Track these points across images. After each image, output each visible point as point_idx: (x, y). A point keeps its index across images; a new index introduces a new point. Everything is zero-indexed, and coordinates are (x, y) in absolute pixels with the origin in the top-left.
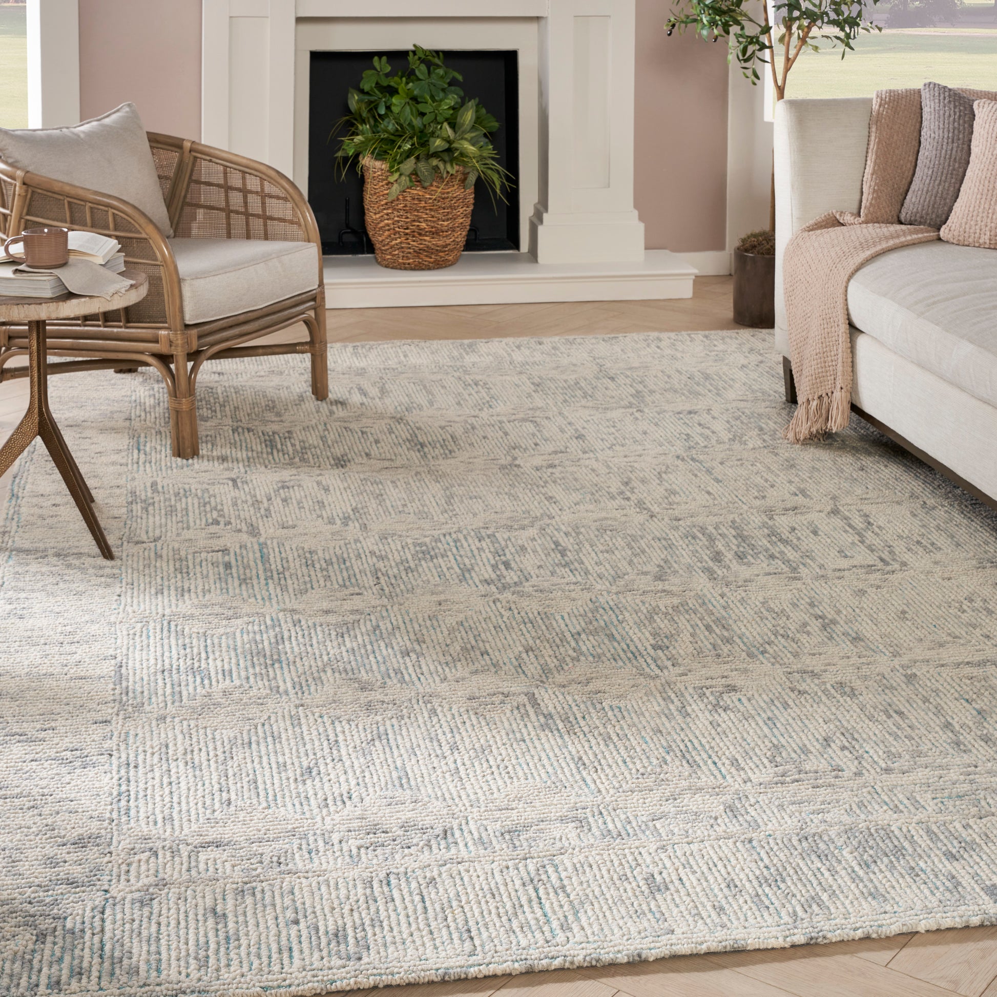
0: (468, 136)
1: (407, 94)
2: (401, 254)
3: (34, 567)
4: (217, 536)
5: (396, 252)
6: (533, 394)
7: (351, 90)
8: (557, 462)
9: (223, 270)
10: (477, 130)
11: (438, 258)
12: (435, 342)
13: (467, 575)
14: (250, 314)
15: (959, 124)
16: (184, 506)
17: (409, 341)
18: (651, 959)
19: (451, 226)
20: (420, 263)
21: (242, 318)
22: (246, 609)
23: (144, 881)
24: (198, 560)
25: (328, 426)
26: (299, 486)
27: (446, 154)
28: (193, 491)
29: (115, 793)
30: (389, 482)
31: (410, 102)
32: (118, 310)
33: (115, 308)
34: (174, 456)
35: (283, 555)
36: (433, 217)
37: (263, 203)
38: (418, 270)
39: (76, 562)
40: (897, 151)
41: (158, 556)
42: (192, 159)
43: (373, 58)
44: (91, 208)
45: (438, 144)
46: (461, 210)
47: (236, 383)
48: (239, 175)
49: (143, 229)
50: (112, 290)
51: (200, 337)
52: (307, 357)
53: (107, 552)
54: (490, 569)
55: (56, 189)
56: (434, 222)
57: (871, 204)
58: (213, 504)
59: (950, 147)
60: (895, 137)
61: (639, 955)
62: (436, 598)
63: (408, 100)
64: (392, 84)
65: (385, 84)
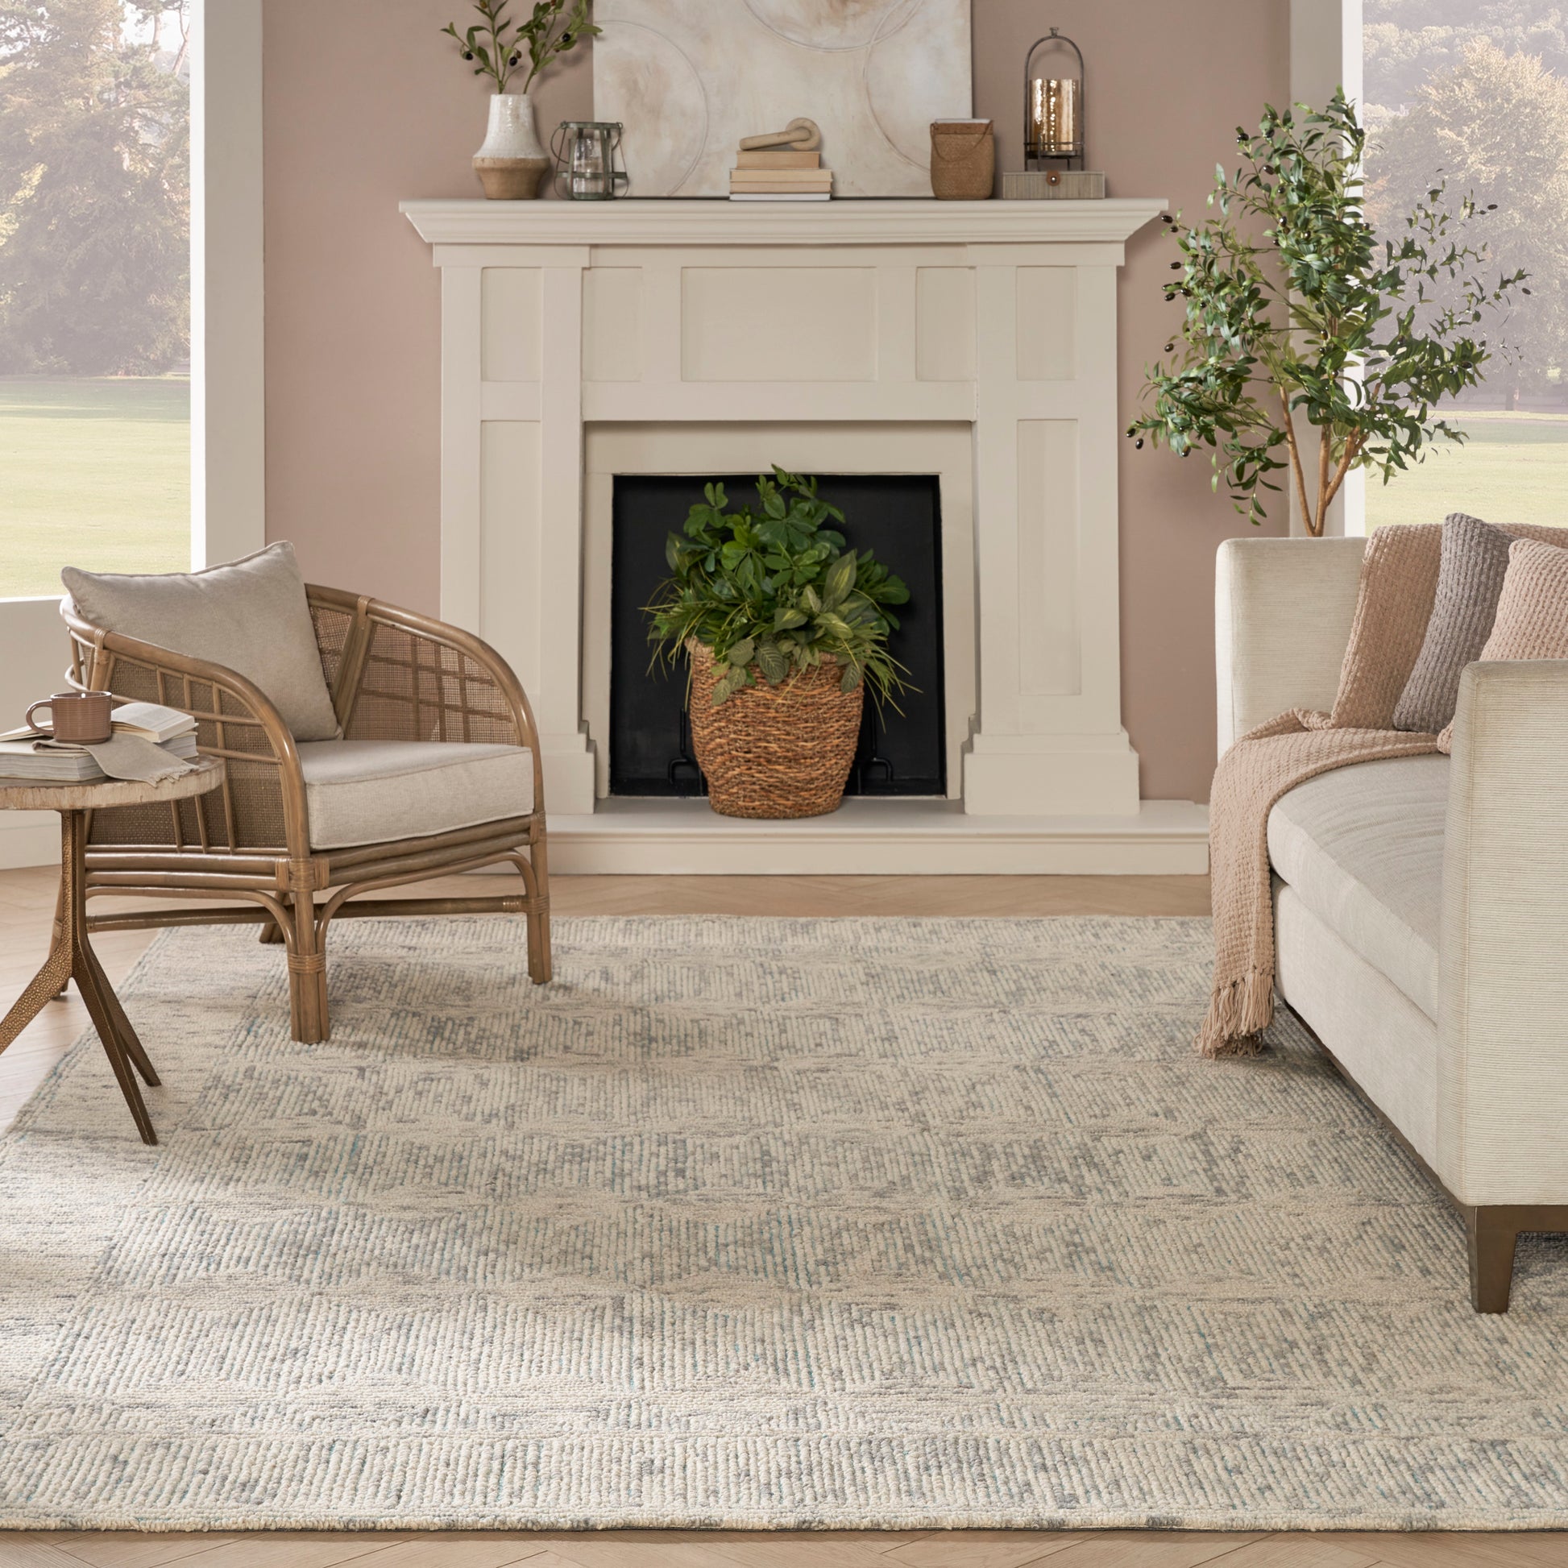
0: (845, 608)
1: (748, 540)
2: (742, 793)
3: (50, 1148)
4: (305, 1126)
5: (734, 790)
6: (859, 986)
7: (671, 535)
8: (832, 1066)
9: (375, 776)
10: (860, 598)
11: (799, 800)
12: (754, 919)
13: (618, 1180)
14: (415, 843)
15: (1488, 577)
16: (278, 1094)
17: (715, 916)
18: (600, 1527)
19: (818, 749)
20: (770, 807)
21: (402, 847)
22: (303, 1200)
23: (48, 1429)
24: (266, 1150)
25: (531, 1015)
26: (450, 1078)
27: (803, 634)
28: (300, 1078)
29: (51, 1358)
30: (576, 1080)
31: (755, 554)
32: (168, 802)
33: (164, 798)
34: (293, 1038)
35: (382, 1149)
36: (788, 734)
37: (463, 689)
38: (768, 818)
39: (107, 1146)
40: (1399, 620)
41: (216, 1143)
42: (369, 624)
43: (704, 485)
44: (191, 683)
45: (789, 617)
46: (836, 725)
47: (428, 960)
48: (431, 647)
49: (256, 712)
50: (159, 774)
51: (333, 869)
52: (522, 918)
53: (149, 1136)
54: (652, 1175)
55: (145, 655)
56: (790, 742)
57: (1348, 698)
58: (319, 1093)
59: (1469, 613)
60: (1398, 598)
61: (586, 1522)
62: (559, 1201)
63: (750, 550)
64: (730, 525)
65: (719, 525)
